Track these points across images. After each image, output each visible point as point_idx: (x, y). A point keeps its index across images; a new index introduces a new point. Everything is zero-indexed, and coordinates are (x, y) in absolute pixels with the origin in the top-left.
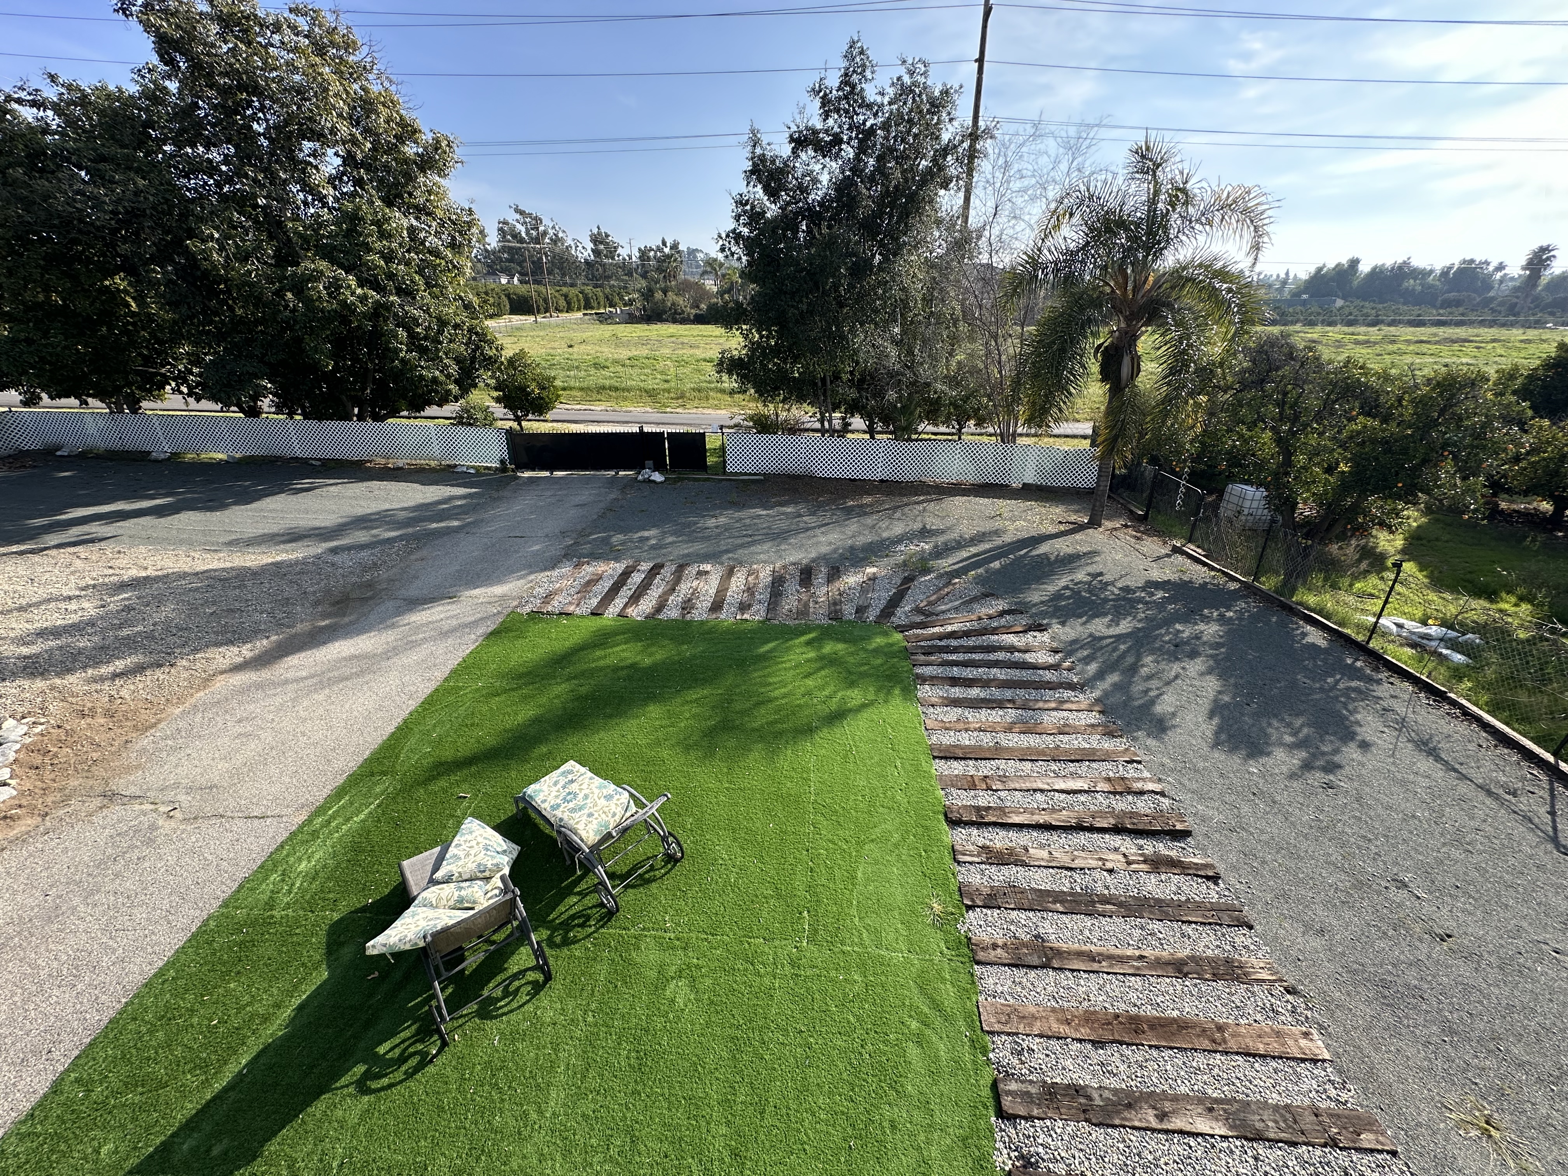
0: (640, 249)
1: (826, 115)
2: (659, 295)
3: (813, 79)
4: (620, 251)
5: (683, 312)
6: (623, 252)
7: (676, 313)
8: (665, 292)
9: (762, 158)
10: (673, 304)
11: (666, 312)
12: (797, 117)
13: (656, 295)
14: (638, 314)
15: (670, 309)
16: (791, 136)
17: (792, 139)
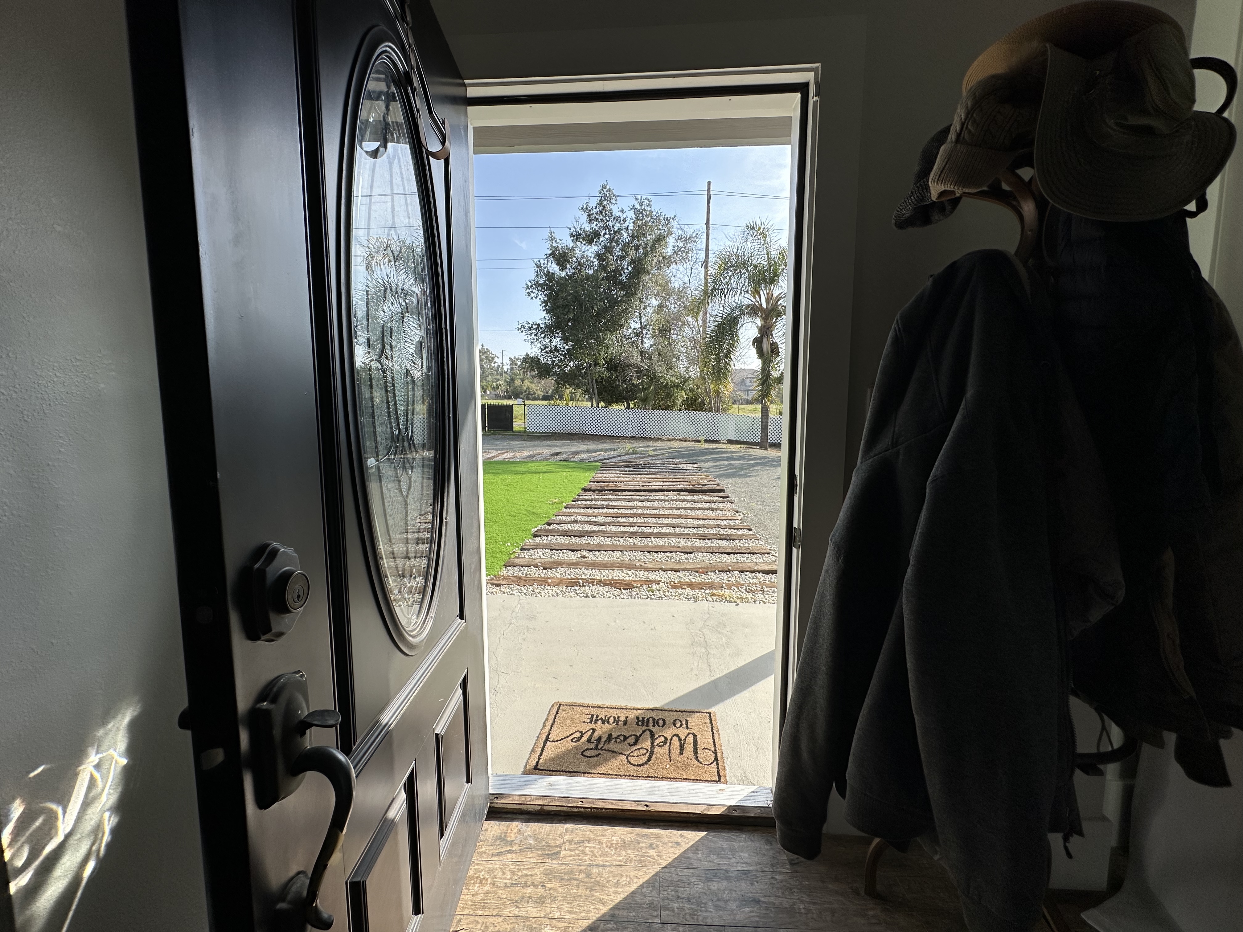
0: (510, 359)
1: (590, 222)
2: (518, 382)
3: (582, 202)
4: (496, 359)
5: (535, 393)
6: (499, 361)
7: (529, 394)
8: (522, 381)
9: (557, 248)
10: (528, 388)
11: (522, 393)
12: (575, 224)
13: (516, 382)
14: (502, 394)
15: (525, 391)
16: (572, 234)
17: (572, 235)
